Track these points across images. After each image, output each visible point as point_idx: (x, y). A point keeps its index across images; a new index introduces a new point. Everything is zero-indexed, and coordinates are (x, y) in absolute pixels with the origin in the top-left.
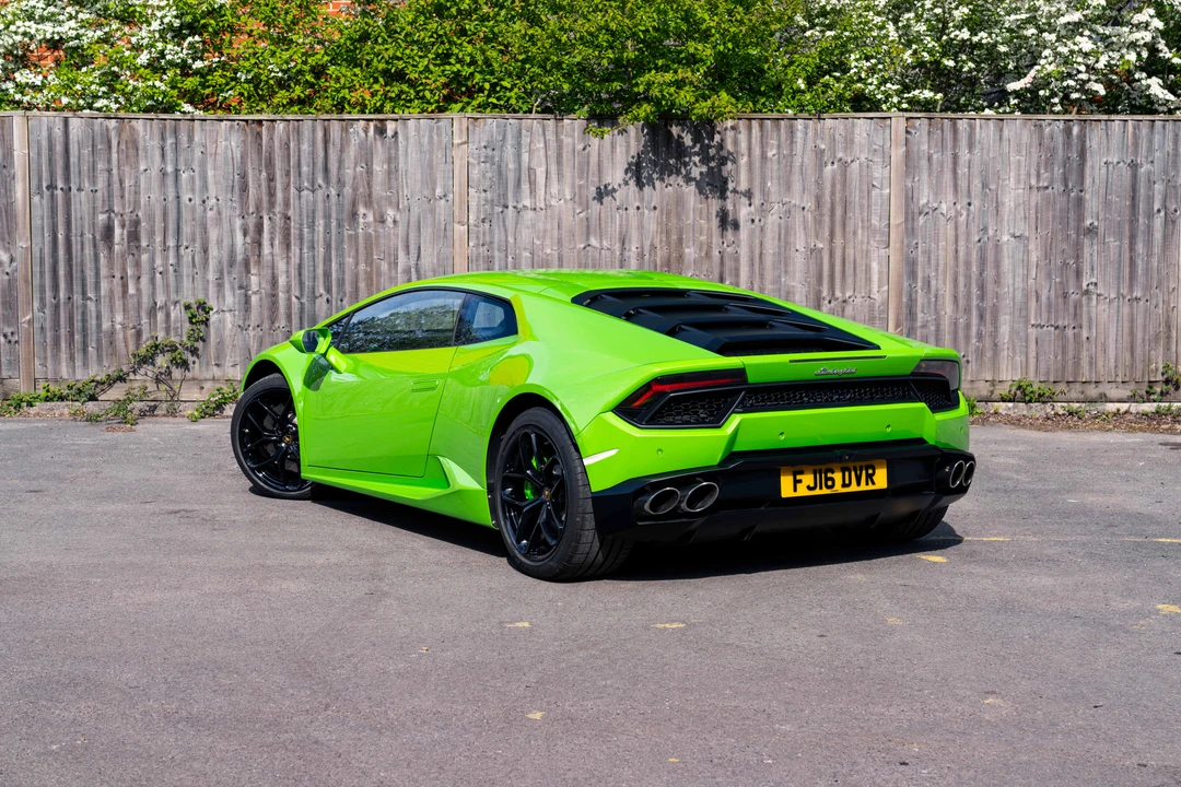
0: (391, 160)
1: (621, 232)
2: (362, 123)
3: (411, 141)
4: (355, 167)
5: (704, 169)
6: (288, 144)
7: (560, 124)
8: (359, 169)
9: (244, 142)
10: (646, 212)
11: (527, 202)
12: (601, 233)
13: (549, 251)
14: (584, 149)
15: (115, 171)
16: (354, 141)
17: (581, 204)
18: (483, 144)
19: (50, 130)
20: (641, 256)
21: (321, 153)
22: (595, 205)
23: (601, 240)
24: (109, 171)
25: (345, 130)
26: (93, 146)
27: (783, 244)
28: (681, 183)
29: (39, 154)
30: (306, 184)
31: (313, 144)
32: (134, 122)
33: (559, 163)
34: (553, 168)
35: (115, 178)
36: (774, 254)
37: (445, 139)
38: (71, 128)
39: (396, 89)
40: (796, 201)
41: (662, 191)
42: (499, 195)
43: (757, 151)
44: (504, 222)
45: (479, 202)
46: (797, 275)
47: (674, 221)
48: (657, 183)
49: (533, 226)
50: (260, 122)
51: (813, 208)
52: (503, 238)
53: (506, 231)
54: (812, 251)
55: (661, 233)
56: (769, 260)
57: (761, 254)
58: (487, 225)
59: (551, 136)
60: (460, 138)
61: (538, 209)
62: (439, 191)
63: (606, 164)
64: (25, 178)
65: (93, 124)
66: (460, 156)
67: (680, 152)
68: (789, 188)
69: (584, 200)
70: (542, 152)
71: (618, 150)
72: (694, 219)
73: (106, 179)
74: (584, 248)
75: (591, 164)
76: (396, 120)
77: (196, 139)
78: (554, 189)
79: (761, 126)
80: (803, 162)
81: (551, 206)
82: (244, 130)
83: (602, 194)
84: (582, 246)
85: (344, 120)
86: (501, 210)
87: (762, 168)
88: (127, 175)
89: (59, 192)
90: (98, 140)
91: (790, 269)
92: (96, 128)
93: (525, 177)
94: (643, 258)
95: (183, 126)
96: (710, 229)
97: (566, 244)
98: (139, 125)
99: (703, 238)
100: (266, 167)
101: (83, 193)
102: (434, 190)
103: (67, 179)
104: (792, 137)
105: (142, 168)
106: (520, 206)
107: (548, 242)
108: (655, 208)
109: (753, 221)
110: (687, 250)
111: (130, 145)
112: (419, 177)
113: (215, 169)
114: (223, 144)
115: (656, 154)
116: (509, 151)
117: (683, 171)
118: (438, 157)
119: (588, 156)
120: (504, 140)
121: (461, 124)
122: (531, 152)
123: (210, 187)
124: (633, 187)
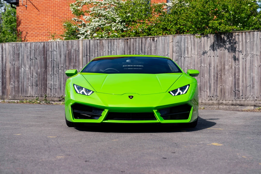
0: (156, 47)
1: (209, 63)
2: (150, 38)
3: (160, 42)
4: (148, 48)
5: (230, 46)
6: (134, 44)
7: (194, 36)
8: (149, 49)
9: (125, 44)
10: (216, 57)
11: (186, 56)
12: (204, 63)
13: (192, 68)
14: (200, 42)
15: (99, 52)
16: (148, 43)
17: (199, 56)
18: (176, 42)
19: (87, 43)
20: (214, 68)
21: (140, 46)
22: (203, 56)
23: (204, 64)
24: (98, 51)
25: (146, 40)
26: (95, 46)
27: (251, 65)
28: (224, 50)
29: (85, 48)
30: (137, 53)
31: (139, 44)
32: (103, 40)
33: (194, 46)
34: (193, 47)
35: (99, 53)
36: (249, 67)
37: (168, 41)
38: (90, 42)
39: (165, 32)
40: (255, 53)
41: (219, 51)
42: (180, 54)
43: (244, 40)
44: (181, 60)
45: (175, 56)
46: (255, 73)
47: (223, 59)
49: (188, 61)
50: (128, 39)
51: (259, 55)
52: (181, 65)
53: (181, 63)
54: (259, 66)
55: (219, 63)
56: (248, 69)
57: (245, 67)
58: (177, 62)
59: (192, 39)
60: (171, 41)
61: (189, 57)
62: (166, 54)
63: (206, 45)
64: (81, 54)
65: (95, 41)
66: (171, 44)
67: (224, 42)
68: (253, 49)
69: (200, 55)
70: (190, 43)
71: (208, 42)
72: (228, 59)
73: (97, 53)
74: (200, 67)
75: (202, 46)
76: (157, 37)
77: (115, 44)
78: (193, 52)
79: (245, 34)
80: (257, 43)
81: (192, 56)
82: (125, 41)
83: (204, 53)
84: (200, 66)
85: (145, 38)
86: (180, 57)
87: (245, 45)
88: (101, 52)
89: (88, 57)
90: (96, 44)
91: (254, 71)
92: (96, 42)
93: (186, 50)
94: (215, 69)
95: (112, 41)
96: (232, 61)
97: (196, 66)
98: (104, 41)
99: (230, 64)
100: (129, 49)
101: (93, 57)
102: (165, 53)
103: (90, 54)
104: (254, 36)
105: (104, 51)
106: (185, 57)
107: (191, 65)
108: (218, 56)
109: (243, 59)
110: (226, 67)
111: (102, 46)
112: (162, 50)
113: (119, 50)
114: (120, 45)
115: (218, 42)
116: (183, 43)
117: (224, 46)
118: (166, 45)
119: (201, 43)
120: (181, 41)
121: (171, 37)
122: (187, 43)
123: (118, 54)
124: (212, 51)
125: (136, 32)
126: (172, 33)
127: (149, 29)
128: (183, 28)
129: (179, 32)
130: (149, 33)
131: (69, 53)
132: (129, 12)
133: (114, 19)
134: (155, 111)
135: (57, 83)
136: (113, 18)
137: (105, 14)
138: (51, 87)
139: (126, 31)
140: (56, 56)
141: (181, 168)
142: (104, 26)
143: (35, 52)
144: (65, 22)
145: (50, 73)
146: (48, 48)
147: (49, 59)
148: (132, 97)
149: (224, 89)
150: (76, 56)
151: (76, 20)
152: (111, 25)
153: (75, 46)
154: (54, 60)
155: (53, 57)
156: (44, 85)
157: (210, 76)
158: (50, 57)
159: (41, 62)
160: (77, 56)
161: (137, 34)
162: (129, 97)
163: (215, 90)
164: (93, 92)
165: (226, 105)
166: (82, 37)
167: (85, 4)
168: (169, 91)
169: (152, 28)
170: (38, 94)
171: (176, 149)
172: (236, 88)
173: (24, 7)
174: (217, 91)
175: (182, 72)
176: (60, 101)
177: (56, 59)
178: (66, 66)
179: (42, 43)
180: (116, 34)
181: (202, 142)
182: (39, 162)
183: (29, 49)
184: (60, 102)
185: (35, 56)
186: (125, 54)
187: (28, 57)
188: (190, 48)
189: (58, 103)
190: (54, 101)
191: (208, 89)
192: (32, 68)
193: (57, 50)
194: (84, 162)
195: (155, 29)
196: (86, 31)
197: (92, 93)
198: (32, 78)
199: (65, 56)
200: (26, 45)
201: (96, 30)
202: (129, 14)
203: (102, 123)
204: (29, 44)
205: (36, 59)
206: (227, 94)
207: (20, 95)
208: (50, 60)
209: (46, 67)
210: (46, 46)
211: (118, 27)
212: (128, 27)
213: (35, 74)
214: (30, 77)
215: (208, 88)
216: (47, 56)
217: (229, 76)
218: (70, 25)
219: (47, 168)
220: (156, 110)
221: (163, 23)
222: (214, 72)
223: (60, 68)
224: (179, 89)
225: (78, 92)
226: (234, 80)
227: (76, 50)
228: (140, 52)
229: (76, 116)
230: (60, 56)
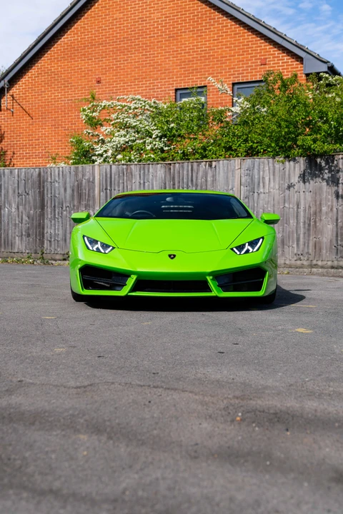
0: (214, 176)
1: (297, 202)
2: (204, 163)
3: (221, 169)
4: (202, 179)
5: (330, 175)
7: (275, 160)
9: (165, 171)
10: (307, 193)
11: (262, 190)
12: (289, 202)
13: (269, 209)
14: (283, 169)
16: (201, 169)
17: (282, 191)
18: (246, 169)
19: (106, 169)
20: (305, 210)
21: (190, 174)
22: (287, 192)
23: (290, 204)
24: (124, 183)
25: (198, 166)
26: (119, 174)
28: (321, 181)
29: (103, 178)
30: (185, 187)
31: (188, 171)
33: (274, 175)
34: (272, 177)
35: (125, 185)
37: (233, 168)
38: (112, 168)
39: (229, 153)
41: (313, 184)
42: (252, 188)
44: (253, 199)
45: (244, 191)
47: (318, 197)
48: (311, 182)
49: (264, 199)
50: (170, 164)
55: (313, 202)
58: (247, 200)
59: (271, 165)
60: (238, 167)
61: (266, 193)
62: (230, 187)
63: (292, 174)
64: (98, 187)
66: (238, 172)
67: (321, 169)
69: (283, 189)
70: (268, 171)
71: (297, 169)
72: (326, 196)
73: (122, 186)
75: (286, 175)
76: (216, 161)
77: (150, 171)
78: (272, 185)
81: (271, 192)
82: (166, 167)
83: (289, 187)
84: (282, 207)
85: (198, 162)
86: (252, 193)
88: (129, 184)
89: (108, 191)
90: (120, 172)
92: (120, 168)
93: (261, 181)
95: (146, 166)
96: (332, 200)
97: (276, 206)
98: (133, 167)
99: (330, 203)
100: (173, 180)
101: (115, 191)
102: (228, 187)
103: (111, 186)
105: (133, 182)
106: (259, 192)
107: (269, 205)
108: (311, 192)
110: (323, 208)
111: (130, 174)
112: (223, 182)
113: (156, 181)
114: (159, 172)
115: (311, 170)
116: (256, 171)
117: (321, 176)
118: (230, 174)
119: (285, 172)
120: (254, 167)
121: (237, 161)
122: (263, 171)
123: (155, 188)
124: (302, 183)
125: (183, 152)
126: (240, 155)
127: (204, 149)
128: (257, 147)
129: (251, 153)
130: (203, 154)
131: (78, 184)
132: (173, 122)
133: (149, 132)
134: (209, 279)
135: (61, 232)
136: (147, 131)
137: (135, 124)
138: (51, 238)
139: (168, 151)
140: (59, 189)
141: (245, 367)
142: (134, 144)
143: (25, 183)
144: (72, 136)
145: (49, 217)
146: (45, 177)
147: (47, 194)
148: (175, 256)
149: (320, 242)
150: (89, 190)
151: (89, 133)
152: (144, 142)
153: (88, 174)
154: (55, 196)
155: (53, 192)
156: (40, 235)
157: (298, 223)
158: (49, 191)
159: (35, 200)
160: (91, 191)
161: (185, 156)
162: (170, 256)
163: (306, 245)
164: (113, 248)
165: (322, 267)
166: (99, 160)
167: (104, 108)
168: (230, 247)
169: (208, 147)
170: (31, 249)
171: (241, 338)
172: (339, 242)
173: (9, 112)
174: (308, 246)
175: (252, 218)
176: (65, 260)
177: (59, 194)
178: (74, 206)
179: (37, 170)
180: (152, 156)
181: (280, 328)
182: (26, 359)
183: (16, 178)
184: (64, 262)
185: (25, 189)
186: (165, 188)
187: (14, 192)
188: (267, 179)
189: (62, 262)
190: (56, 260)
191: (295, 243)
192: (21, 207)
193: (61, 180)
194: (96, 358)
195: (214, 148)
196: (106, 151)
197: (111, 250)
198: (22, 223)
199: (73, 190)
200: (11, 172)
201: (122, 149)
202: (172, 125)
203: (127, 297)
204: (17, 170)
205: (28, 194)
206: (324, 251)
207: (3, 250)
208: (49, 196)
209: (43, 207)
210: (42, 173)
211: (155, 145)
212: (171, 144)
213: (25, 218)
214: (17, 222)
215: (295, 241)
216: (44, 190)
217: (328, 222)
218: (79, 142)
219: (38, 367)
220: (211, 277)
221: (225, 139)
222: (305, 217)
223: (64, 208)
224: (247, 244)
225: (91, 248)
226: (335, 230)
227: (89, 181)
228: (190, 184)
229: (86, 285)
230: (65, 190)
